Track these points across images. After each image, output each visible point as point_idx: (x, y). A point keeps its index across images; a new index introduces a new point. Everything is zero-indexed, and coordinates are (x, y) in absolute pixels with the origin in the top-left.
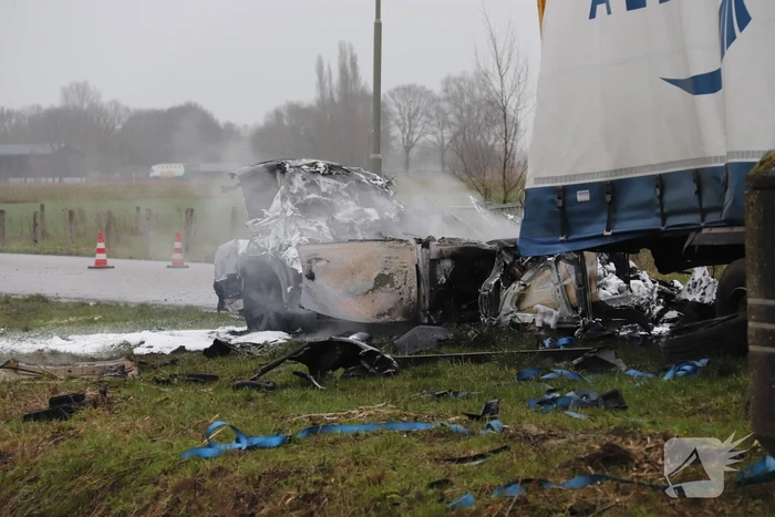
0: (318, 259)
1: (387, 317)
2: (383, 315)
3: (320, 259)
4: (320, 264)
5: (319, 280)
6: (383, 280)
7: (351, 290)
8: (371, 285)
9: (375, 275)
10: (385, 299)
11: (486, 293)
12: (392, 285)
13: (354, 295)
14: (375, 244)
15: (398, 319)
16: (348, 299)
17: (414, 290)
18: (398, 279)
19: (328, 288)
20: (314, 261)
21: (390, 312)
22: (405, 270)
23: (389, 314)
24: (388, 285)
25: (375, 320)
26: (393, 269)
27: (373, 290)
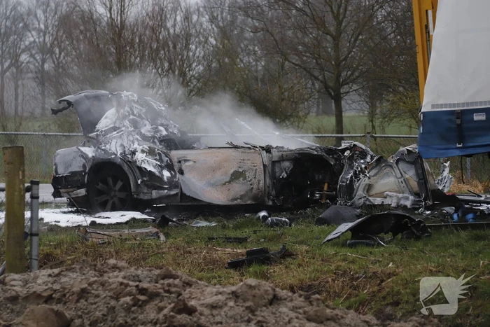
0: (186, 161)
1: (239, 200)
2: (236, 199)
3: (188, 160)
4: (187, 164)
5: (187, 175)
6: (236, 176)
7: (212, 182)
8: (228, 179)
9: (232, 171)
10: (239, 188)
11: (344, 184)
12: (245, 178)
13: (214, 185)
14: (230, 150)
15: (249, 202)
16: (210, 188)
17: (262, 182)
18: (249, 175)
19: (194, 180)
20: (183, 162)
21: (242, 197)
22: (255, 168)
23: (240, 199)
24: (241, 179)
25: (231, 203)
26: (245, 167)
27: (229, 182)
